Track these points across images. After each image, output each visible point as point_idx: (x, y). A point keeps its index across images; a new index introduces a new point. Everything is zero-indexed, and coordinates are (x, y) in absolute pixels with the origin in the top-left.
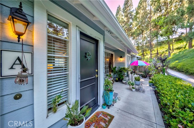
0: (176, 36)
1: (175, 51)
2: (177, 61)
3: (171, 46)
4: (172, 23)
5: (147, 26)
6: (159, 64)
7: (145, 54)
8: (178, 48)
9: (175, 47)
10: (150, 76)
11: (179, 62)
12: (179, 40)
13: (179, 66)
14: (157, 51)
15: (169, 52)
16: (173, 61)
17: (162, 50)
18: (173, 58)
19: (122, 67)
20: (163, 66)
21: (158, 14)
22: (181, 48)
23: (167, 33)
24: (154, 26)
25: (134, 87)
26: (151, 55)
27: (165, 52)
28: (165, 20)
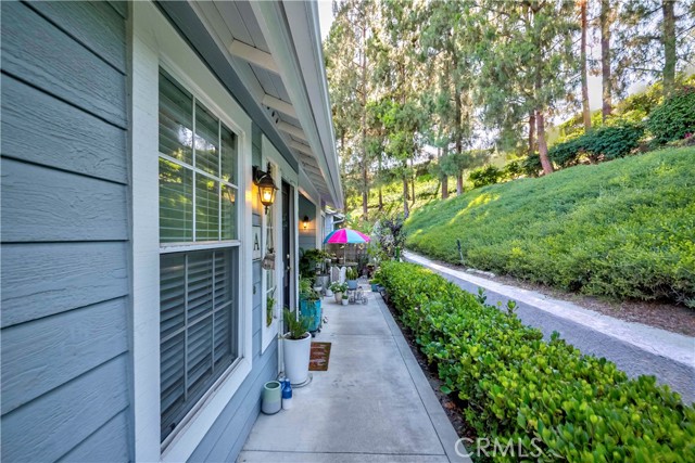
0: (420, 160)
1: (420, 203)
2: (420, 231)
3: (410, 185)
4: (411, 127)
5: (356, 117)
6: (389, 239)
7: (351, 207)
8: (424, 195)
9: (417, 191)
10: (371, 268)
11: (423, 234)
12: (423, 172)
13: (422, 243)
14: (380, 196)
15: (406, 204)
16: (412, 231)
17: (392, 194)
18: (413, 222)
19: (312, 249)
20: (396, 243)
21: (383, 89)
22: (429, 194)
23: (401, 150)
24: (373, 122)
25: (345, 294)
26: (366, 208)
27: (398, 203)
28: (397, 112)
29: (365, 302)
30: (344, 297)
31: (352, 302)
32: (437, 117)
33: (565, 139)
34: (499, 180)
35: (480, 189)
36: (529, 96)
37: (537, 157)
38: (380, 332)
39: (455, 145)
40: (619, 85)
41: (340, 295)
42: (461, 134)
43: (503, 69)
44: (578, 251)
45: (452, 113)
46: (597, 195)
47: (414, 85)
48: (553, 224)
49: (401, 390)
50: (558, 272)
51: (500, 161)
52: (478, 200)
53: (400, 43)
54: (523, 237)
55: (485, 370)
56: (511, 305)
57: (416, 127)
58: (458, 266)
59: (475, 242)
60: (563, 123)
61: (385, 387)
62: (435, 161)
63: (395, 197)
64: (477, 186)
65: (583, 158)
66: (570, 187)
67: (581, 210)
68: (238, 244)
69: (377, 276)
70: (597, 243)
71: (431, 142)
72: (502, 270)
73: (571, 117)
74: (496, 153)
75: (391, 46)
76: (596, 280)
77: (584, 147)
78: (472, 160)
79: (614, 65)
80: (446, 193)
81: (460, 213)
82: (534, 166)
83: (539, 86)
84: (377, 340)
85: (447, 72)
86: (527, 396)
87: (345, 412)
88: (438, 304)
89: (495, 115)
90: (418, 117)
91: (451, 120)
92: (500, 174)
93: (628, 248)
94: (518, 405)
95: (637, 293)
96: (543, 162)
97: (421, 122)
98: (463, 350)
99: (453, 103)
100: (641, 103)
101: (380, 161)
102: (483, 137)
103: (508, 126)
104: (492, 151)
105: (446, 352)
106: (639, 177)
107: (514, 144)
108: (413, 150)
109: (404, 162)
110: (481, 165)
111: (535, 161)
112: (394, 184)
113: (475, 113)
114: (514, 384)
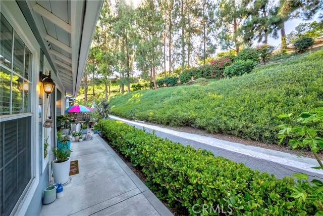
0: (113, 77)
1: (113, 95)
2: (114, 106)
3: (108, 87)
4: (109, 63)
6: (102, 110)
8: (114, 92)
9: (111, 90)
10: (92, 123)
11: (116, 107)
12: (114, 82)
13: (116, 111)
14: (94, 90)
15: (107, 94)
16: (111, 106)
17: (100, 90)
18: (110, 102)
19: (59, 116)
20: (106, 112)
21: (96, 43)
22: (116, 91)
23: (104, 72)
24: (90, 56)
25: (81, 136)
26: (86, 95)
27: (103, 94)
28: (103, 55)
29: (92, 138)
30: (80, 138)
31: (85, 140)
32: (120, 62)
33: (160, 78)
34: (141, 88)
35: (136, 92)
36: (151, 62)
37: (153, 83)
38: (102, 150)
39: (126, 73)
40: (173, 65)
41: (78, 137)
42: (129, 70)
43: (143, 51)
44: (168, 113)
45: (126, 61)
46: (170, 97)
47: (110, 46)
48: (160, 105)
49: (116, 171)
50: (163, 120)
51: (142, 82)
52: (136, 95)
53: (104, 27)
54: (152, 109)
55: (151, 153)
56: (154, 131)
57: (111, 63)
58: (131, 119)
59: (138, 111)
60: (159, 73)
61: (109, 172)
62: (119, 79)
63: (101, 91)
64: (134, 90)
65: (165, 85)
66: (163, 94)
67: (166, 101)
68: (32, 115)
69: (96, 126)
70: (173, 111)
71: (117, 70)
72: (147, 120)
73: (161, 72)
74: (141, 79)
75: (100, 26)
76: (173, 121)
77: (165, 82)
78: (133, 80)
79: (172, 59)
80: (123, 91)
81: (130, 100)
82: (152, 85)
83: (153, 60)
84: (101, 154)
85: (124, 45)
86: (165, 157)
87: (92, 188)
88: (130, 134)
89: (140, 66)
90: (112, 60)
91: (126, 64)
92: (142, 87)
93: (180, 112)
94: (163, 161)
95: (182, 124)
96: (155, 85)
97: (113, 62)
98: (142, 149)
99: (126, 58)
100: (177, 71)
101: (94, 74)
102: (136, 73)
103: (145, 71)
104: (139, 78)
105: (136, 151)
106: (179, 92)
107: (146, 77)
108: (110, 73)
109: (106, 77)
110: (136, 83)
111: (152, 84)
112: (101, 86)
113: (134, 63)
114: (161, 155)
